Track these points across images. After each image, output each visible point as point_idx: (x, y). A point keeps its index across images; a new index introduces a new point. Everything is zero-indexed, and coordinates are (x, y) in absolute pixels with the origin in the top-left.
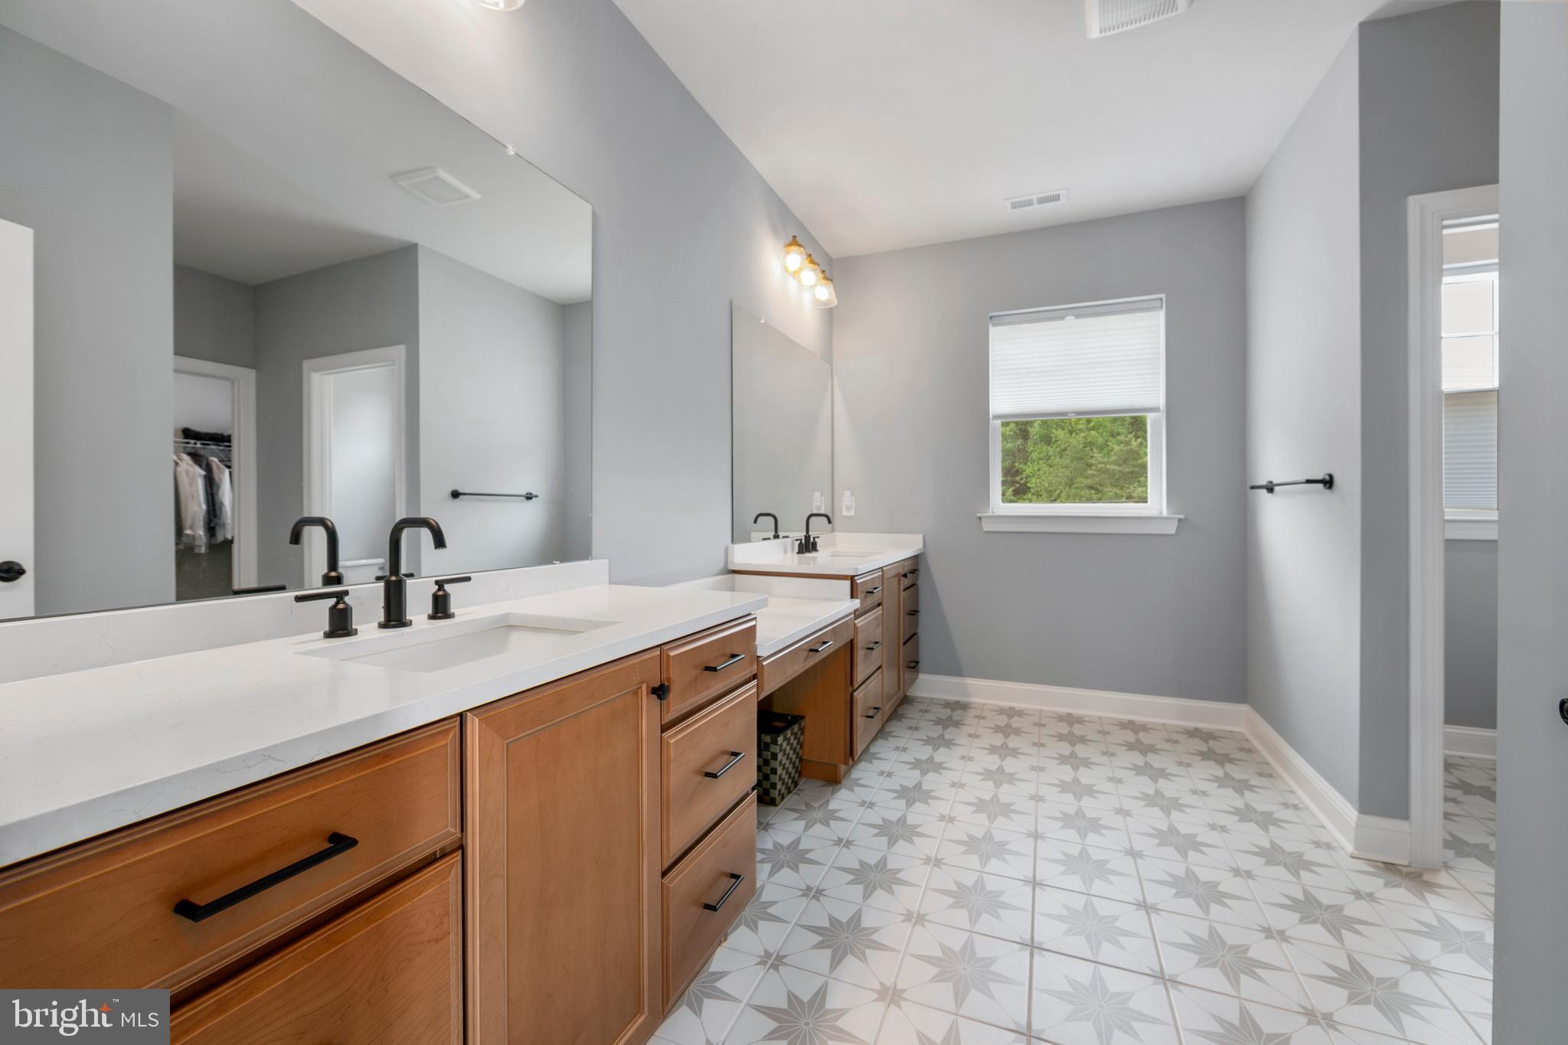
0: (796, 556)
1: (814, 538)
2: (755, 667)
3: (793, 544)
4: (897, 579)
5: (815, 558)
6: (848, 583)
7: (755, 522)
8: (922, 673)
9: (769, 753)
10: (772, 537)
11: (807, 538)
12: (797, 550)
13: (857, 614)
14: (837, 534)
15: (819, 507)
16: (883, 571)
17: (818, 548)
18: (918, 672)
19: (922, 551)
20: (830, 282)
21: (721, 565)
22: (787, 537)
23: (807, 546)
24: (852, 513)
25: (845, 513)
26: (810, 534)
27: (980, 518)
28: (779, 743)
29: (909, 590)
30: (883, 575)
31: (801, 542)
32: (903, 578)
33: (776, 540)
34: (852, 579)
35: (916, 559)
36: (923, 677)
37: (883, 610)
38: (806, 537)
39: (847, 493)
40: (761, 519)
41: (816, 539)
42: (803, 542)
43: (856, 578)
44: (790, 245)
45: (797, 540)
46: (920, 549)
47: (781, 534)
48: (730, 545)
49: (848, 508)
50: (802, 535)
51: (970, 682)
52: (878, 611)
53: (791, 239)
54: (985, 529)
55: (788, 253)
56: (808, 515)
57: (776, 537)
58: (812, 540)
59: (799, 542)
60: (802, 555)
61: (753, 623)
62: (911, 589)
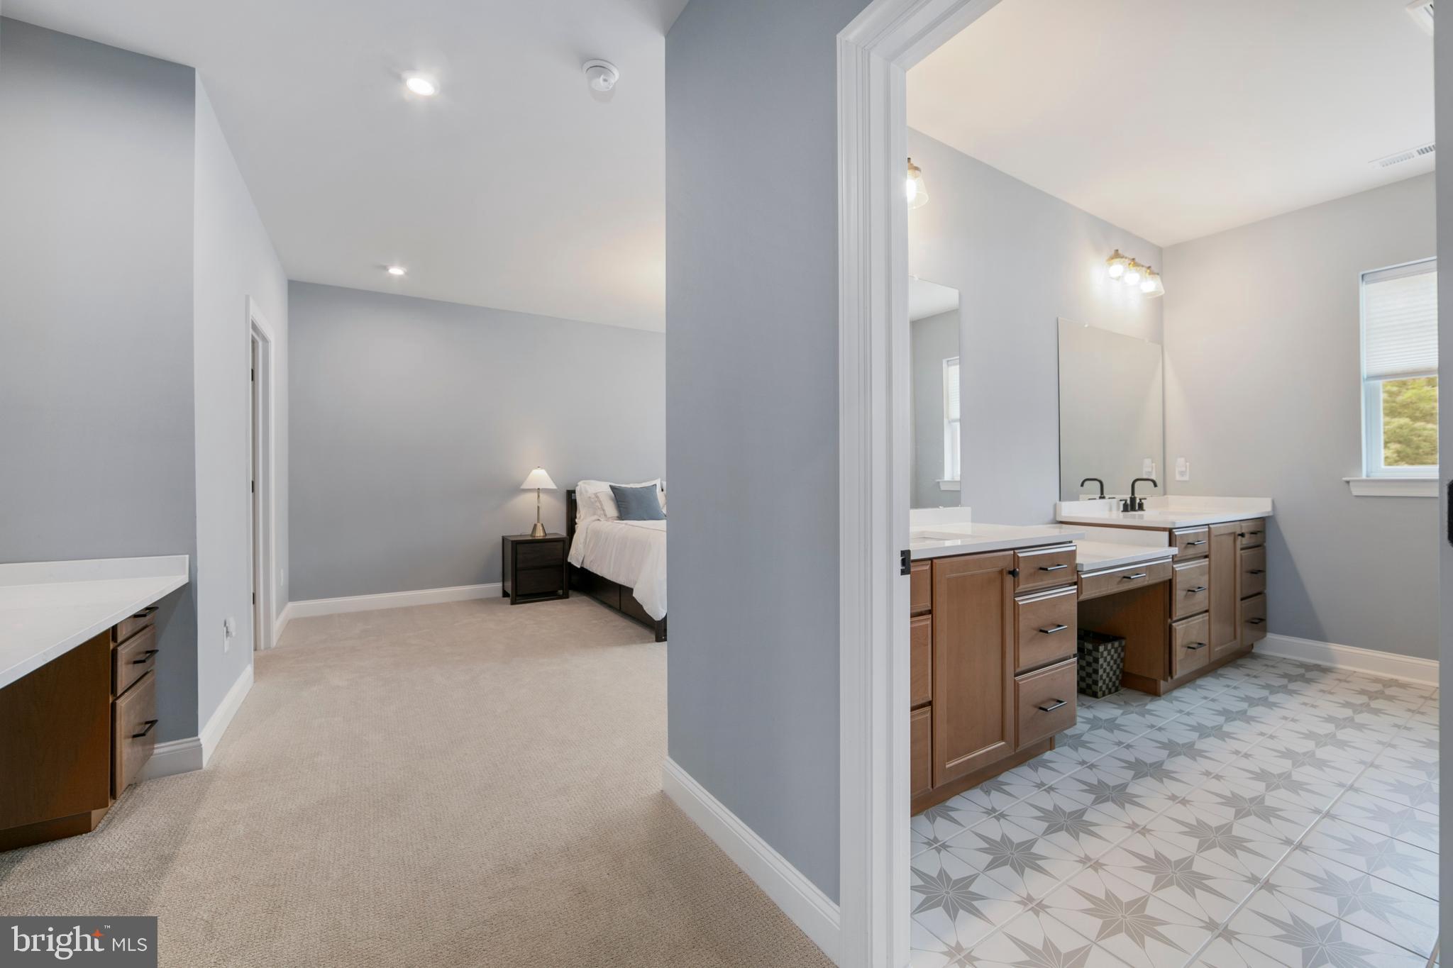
0: (1121, 514)
1: (1140, 500)
2: (1076, 577)
3: (1118, 505)
4: (1232, 538)
5: (1142, 515)
6: (1166, 534)
7: (1082, 485)
8: (1269, 632)
9: (1091, 658)
10: (1098, 498)
11: (1133, 500)
12: (1122, 508)
13: (1175, 559)
14: (1169, 496)
15: (1150, 473)
16: (1209, 528)
17: (1144, 508)
18: (1264, 630)
19: (1271, 514)
20: (1156, 276)
21: (1051, 517)
22: (1114, 498)
23: (1132, 505)
24: (1186, 478)
25: (1178, 477)
26: (1136, 495)
27: (1348, 482)
28: (1100, 651)
29: (1249, 550)
30: (1209, 531)
31: (1126, 502)
32: (1240, 537)
33: (1102, 500)
34: (1170, 531)
35: (1262, 520)
36: (1270, 636)
37: (1210, 561)
38: (1131, 498)
39: (1181, 461)
40: (1086, 483)
41: (1143, 501)
42: (1129, 502)
43: (1174, 530)
44: (1112, 258)
45: (1121, 500)
46: (1268, 512)
47: (1107, 496)
48: (1058, 502)
49: (1182, 473)
50: (1128, 497)
51: (1335, 647)
52: (1205, 562)
53: (1113, 252)
54: (1355, 493)
55: (1110, 265)
56: (1133, 480)
57: (1102, 497)
58: (1138, 501)
59: (1124, 502)
60: (1127, 513)
61: (1074, 548)
62: (1256, 549)
